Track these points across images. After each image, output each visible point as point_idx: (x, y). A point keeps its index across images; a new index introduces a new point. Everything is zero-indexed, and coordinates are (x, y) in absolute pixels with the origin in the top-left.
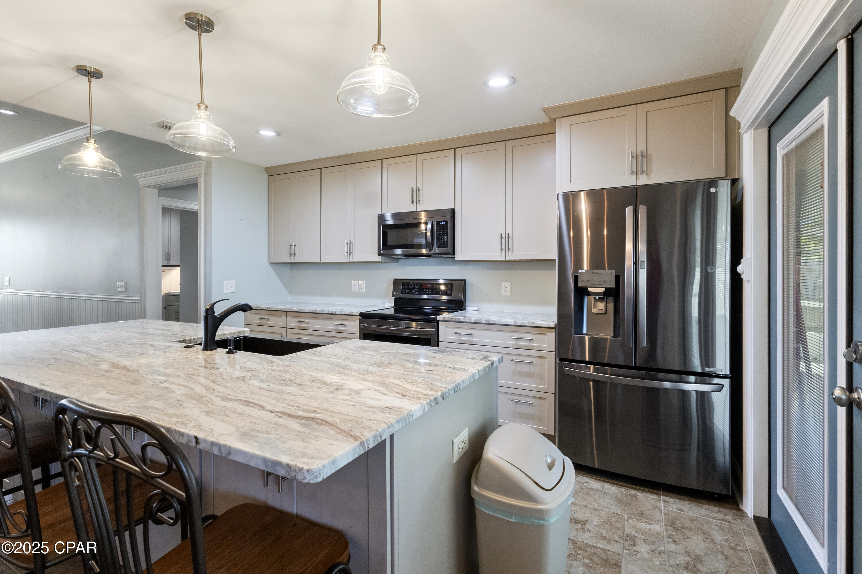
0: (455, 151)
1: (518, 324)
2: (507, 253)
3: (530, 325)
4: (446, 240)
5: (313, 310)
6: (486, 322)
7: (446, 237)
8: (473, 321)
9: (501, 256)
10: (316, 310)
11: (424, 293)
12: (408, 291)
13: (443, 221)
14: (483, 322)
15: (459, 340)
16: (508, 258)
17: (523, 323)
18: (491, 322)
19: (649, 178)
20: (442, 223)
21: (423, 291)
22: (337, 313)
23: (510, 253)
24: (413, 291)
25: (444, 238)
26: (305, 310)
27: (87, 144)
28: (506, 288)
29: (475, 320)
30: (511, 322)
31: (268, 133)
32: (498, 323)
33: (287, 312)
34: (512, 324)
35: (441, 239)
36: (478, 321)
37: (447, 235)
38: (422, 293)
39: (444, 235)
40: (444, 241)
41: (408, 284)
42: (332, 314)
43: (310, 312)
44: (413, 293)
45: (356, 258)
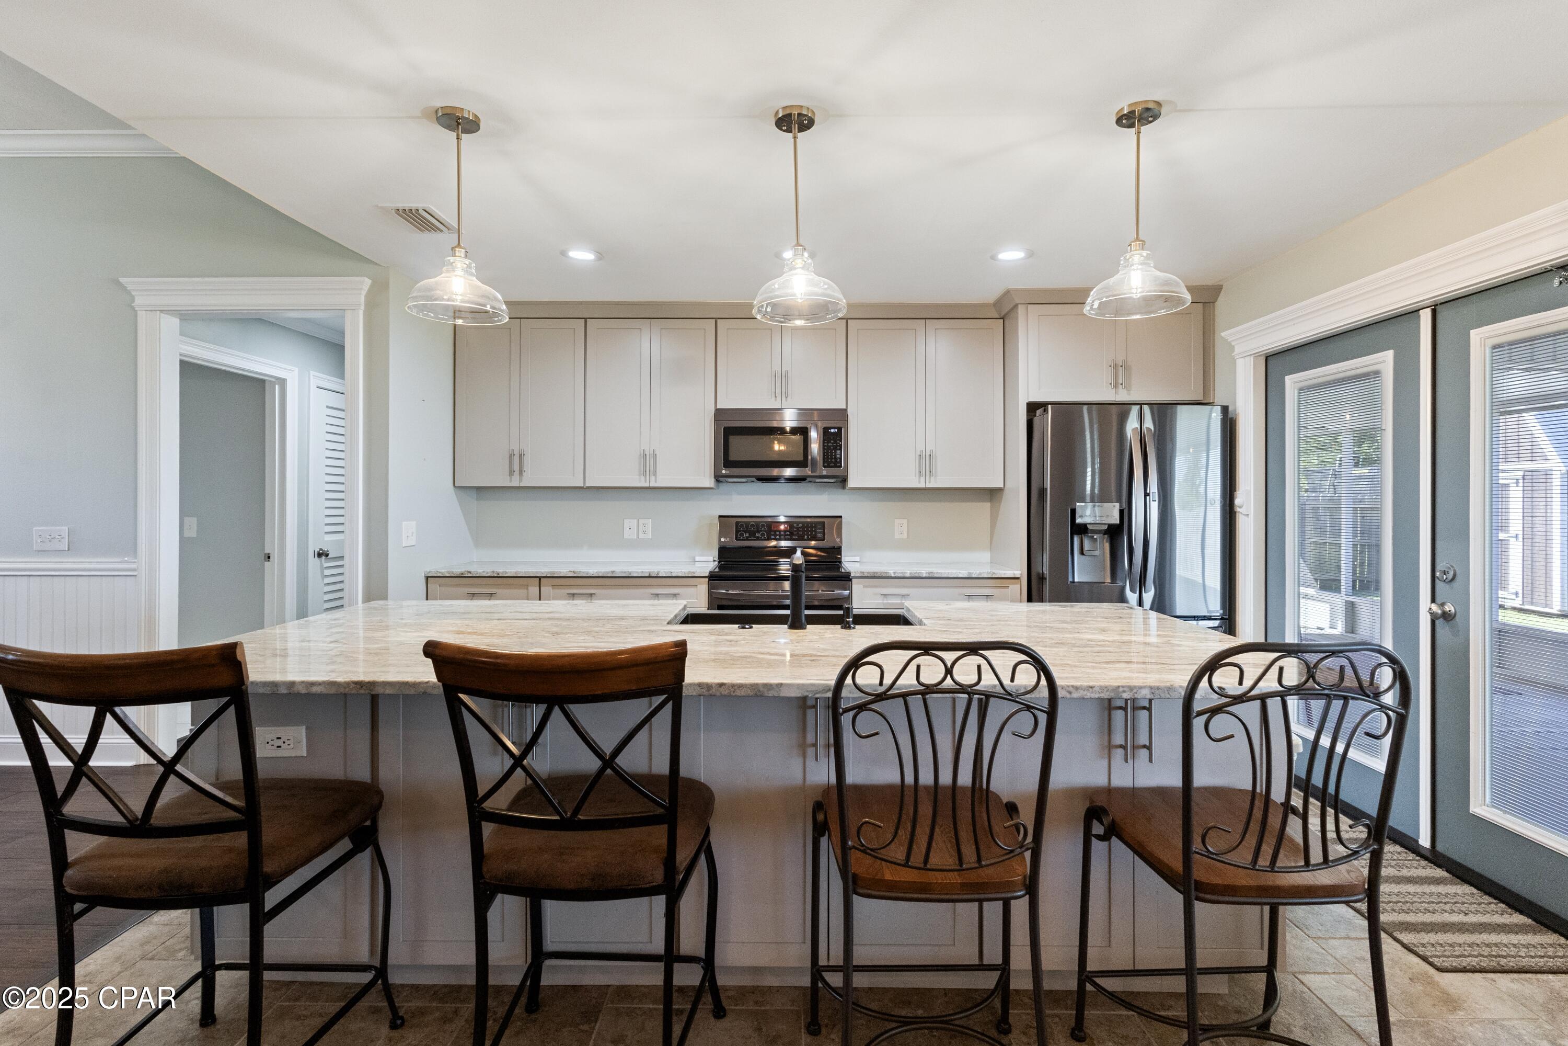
0: (847, 322)
1: (973, 576)
2: (927, 478)
3: (990, 576)
4: (838, 456)
5: (608, 573)
6: (927, 575)
7: (838, 452)
8: (908, 575)
9: (919, 482)
10: (613, 572)
11: (778, 537)
12: (747, 535)
13: (834, 428)
14: (924, 576)
15: (884, 604)
16: (928, 486)
17: (980, 574)
18: (935, 575)
19: (1129, 394)
20: (832, 431)
21: (775, 535)
22: (660, 575)
23: (932, 478)
24: (757, 535)
25: (836, 452)
26: (588, 573)
27: (452, 259)
28: (900, 528)
29: (911, 573)
30: (964, 573)
31: (582, 255)
32: (945, 576)
33: (540, 578)
34: (966, 575)
35: (831, 455)
36: (916, 575)
37: (841, 449)
38: (773, 537)
39: (835, 449)
40: (836, 459)
41: (747, 524)
42: (650, 577)
43: (600, 575)
44: (758, 539)
45: (662, 481)
